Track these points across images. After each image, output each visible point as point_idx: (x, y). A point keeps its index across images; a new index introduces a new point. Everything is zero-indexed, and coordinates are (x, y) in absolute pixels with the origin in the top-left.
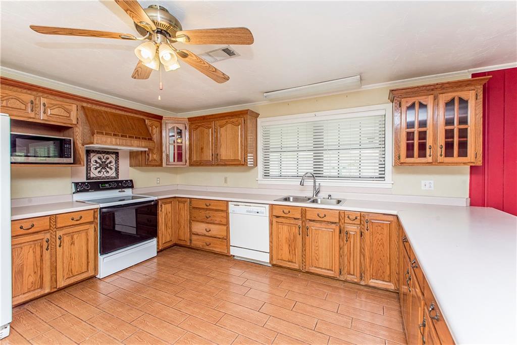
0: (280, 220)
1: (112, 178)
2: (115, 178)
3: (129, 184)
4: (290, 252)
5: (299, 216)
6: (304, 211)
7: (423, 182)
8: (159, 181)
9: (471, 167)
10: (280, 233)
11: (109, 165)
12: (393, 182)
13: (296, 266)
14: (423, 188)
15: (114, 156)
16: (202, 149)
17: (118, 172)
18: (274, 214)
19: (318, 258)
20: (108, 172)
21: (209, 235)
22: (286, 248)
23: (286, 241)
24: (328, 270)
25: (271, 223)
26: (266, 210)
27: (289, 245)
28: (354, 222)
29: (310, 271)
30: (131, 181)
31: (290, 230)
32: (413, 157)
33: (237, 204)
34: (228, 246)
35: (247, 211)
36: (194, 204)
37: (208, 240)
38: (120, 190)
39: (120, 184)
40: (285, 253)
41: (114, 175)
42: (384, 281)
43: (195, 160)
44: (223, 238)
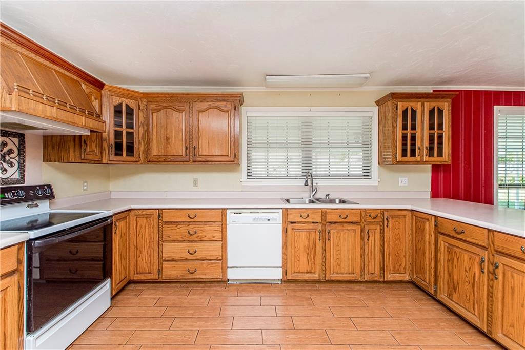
0: (297, 226)
1: (14, 182)
2: (18, 182)
3: (45, 193)
4: (308, 263)
5: (318, 219)
6: (325, 213)
7: (400, 179)
8: (87, 186)
9: (433, 166)
10: (297, 241)
11: (7, 158)
12: (379, 180)
13: (316, 277)
14: (400, 184)
15: (16, 140)
16: (168, 139)
17: (24, 171)
18: (289, 220)
19: (339, 263)
20: (6, 170)
21: (194, 258)
22: (303, 258)
23: (304, 249)
24: (349, 273)
25: (285, 231)
26: (278, 216)
27: (308, 254)
28: (375, 220)
29: (332, 279)
30: (49, 186)
31: (308, 237)
32: (406, 156)
33: (239, 211)
34: (224, 268)
35: (255, 220)
36: (167, 217)
37: (191, 265)
38: (30, 203)
39: (31, 193)
40: (303, 265)
41: (16, 176)
42: (399, 273)
43: (155, 153)
44: (217, 260)
